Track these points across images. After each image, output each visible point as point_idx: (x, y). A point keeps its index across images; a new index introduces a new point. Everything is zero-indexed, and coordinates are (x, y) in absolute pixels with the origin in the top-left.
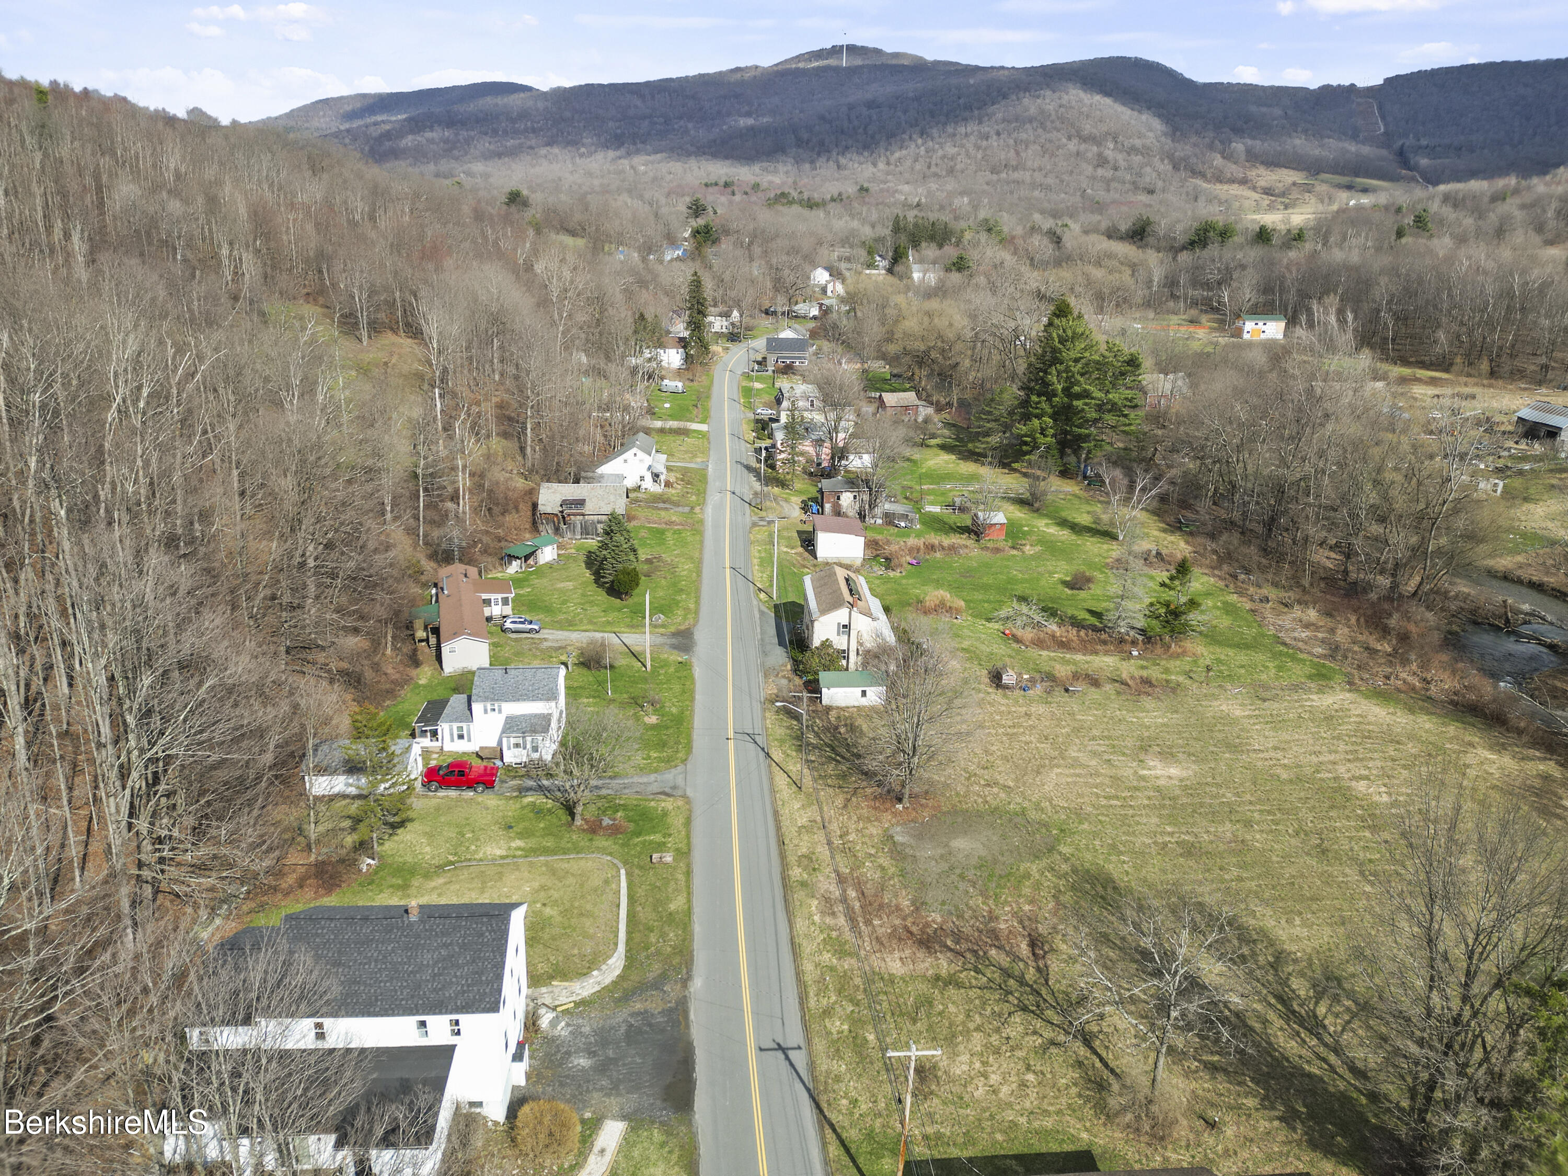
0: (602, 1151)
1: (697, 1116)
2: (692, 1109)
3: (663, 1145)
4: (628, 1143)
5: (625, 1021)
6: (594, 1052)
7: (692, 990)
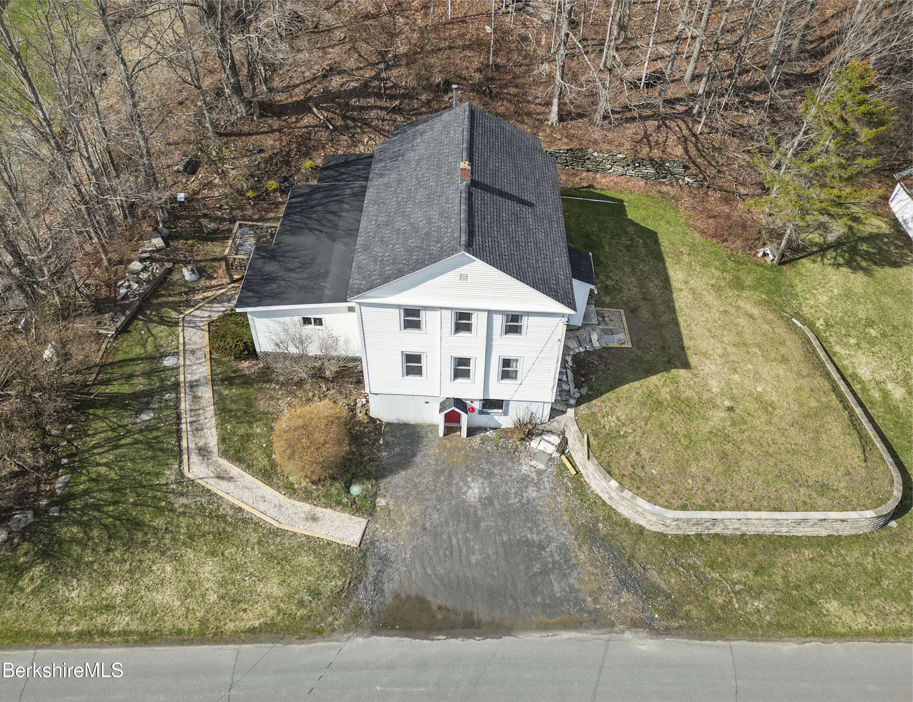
0: (314, 519)
1: (360, 640)
2: (373, 633)
3: (315, 593)
4: (323, 547)
5: (550, 540)
6: (491, 504)
7: (628, 635)
